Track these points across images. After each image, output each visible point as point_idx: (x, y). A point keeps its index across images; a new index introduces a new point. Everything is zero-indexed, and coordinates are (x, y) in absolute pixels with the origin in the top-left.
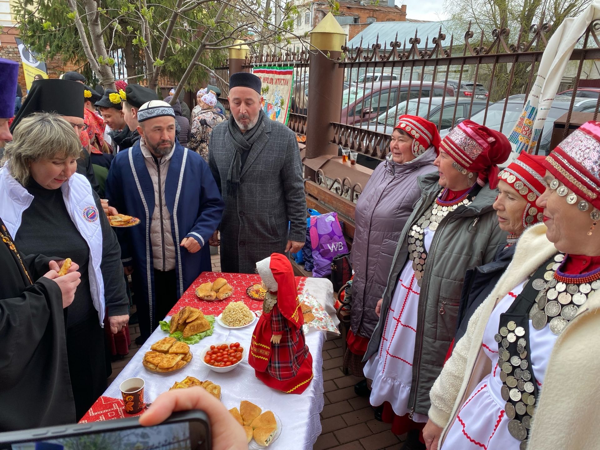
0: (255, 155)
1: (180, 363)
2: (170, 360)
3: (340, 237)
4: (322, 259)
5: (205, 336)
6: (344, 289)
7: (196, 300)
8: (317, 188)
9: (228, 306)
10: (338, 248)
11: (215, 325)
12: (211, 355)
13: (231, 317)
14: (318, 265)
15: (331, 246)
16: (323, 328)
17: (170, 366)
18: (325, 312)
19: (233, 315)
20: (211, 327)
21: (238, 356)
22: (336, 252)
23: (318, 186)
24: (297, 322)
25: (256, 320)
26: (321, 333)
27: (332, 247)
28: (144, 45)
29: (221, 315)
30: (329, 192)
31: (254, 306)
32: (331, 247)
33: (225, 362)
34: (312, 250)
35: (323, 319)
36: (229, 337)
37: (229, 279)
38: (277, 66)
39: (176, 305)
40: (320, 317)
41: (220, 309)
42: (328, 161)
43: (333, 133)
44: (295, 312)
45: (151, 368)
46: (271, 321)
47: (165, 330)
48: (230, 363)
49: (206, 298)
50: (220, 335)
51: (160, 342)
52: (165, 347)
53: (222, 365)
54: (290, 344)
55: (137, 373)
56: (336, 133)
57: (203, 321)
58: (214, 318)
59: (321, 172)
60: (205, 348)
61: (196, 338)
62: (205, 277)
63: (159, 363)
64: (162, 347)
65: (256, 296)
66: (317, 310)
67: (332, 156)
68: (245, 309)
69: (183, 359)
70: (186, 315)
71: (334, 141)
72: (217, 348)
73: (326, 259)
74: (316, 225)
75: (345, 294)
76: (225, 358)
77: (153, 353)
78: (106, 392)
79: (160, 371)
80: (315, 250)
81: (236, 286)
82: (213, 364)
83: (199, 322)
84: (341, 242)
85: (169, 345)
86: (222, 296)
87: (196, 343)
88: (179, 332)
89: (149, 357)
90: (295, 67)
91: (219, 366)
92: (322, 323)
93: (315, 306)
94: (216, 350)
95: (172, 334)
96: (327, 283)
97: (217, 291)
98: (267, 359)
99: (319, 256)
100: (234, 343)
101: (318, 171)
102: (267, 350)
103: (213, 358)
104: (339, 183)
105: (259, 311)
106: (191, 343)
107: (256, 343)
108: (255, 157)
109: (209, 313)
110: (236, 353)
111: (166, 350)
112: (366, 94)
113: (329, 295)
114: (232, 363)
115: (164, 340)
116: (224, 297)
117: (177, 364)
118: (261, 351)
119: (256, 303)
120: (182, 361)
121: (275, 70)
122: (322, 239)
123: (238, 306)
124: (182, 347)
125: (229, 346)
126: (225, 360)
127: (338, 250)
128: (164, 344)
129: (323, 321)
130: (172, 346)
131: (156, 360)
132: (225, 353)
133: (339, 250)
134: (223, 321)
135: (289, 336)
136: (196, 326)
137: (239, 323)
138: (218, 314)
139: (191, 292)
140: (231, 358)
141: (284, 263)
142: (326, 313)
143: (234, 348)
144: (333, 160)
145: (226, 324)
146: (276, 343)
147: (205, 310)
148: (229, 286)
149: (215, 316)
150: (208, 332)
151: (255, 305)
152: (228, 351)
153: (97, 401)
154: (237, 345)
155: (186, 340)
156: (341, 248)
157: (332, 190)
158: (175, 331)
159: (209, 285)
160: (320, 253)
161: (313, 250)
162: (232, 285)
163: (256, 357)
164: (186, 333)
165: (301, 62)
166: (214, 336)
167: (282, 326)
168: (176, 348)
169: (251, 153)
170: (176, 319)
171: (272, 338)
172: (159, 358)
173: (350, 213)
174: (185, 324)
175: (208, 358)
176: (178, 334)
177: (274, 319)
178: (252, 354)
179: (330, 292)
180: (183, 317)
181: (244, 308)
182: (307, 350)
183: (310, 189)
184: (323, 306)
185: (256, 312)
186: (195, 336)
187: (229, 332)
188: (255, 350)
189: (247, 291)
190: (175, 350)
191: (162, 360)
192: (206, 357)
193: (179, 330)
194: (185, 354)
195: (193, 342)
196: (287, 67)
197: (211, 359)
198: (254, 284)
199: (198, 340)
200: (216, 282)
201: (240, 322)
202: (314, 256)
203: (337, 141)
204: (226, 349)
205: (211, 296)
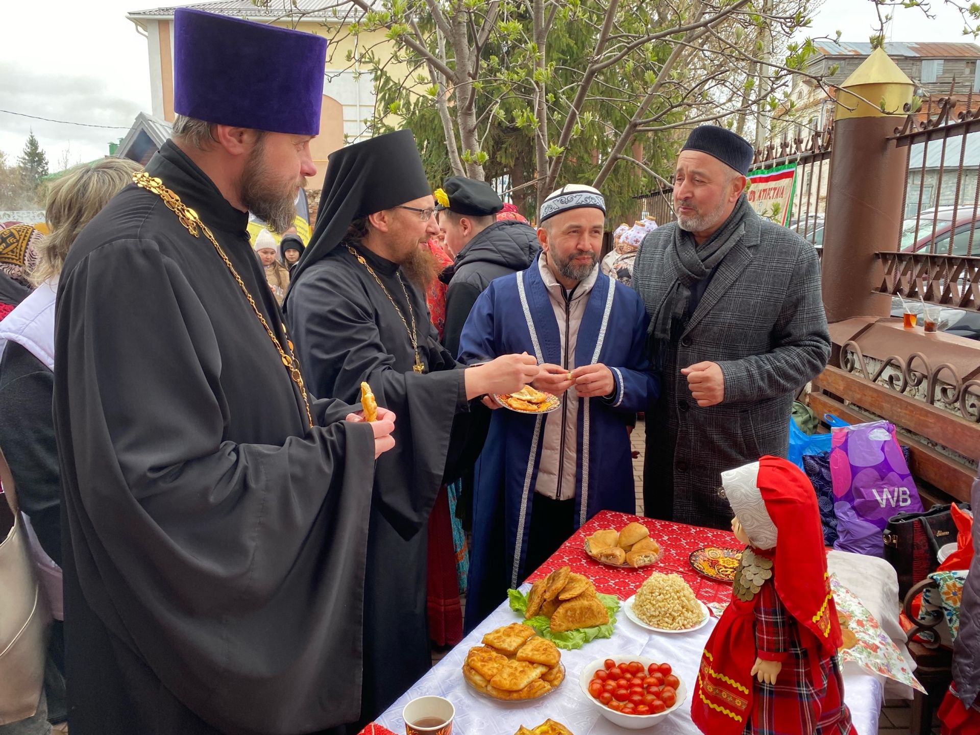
0: (720, 291)
1: (537, 684)
2: (518, 674)
3: (903, 477)
4: (858, 521)
5: (596, 637)
6: (920, 591)
7: (583, 562)
8: (843, 378)
9: (649, 580)
10: (898, 501)
11: (620, 618)
12: (604, 680)
13: (653, 605)
14: (848, 532)
15: (881, 493)
16: (880, 670)
17: (515, 688)
18: (881, 631)
19: (658, 601)
20: (611, 620)
21: (666, 695)
22: (893, 509)
23: (848, 375)
24: (826, 635)
25: (710, 622)
26: (875, 683)
27: (883, 497)
28: (535, 126)
29: (632, 599)
30: (872, 385)
31: (706, 592)
32: (881, 496)
33: (637, 704)
34: (833, 500)
35: (878, 647)
36: (648, 649)
37: (654, 531)
38: (763, 168)
39: (544, 565)
40: (871, 641)
41: (632, 586)
42: (869, 326)
43: (880, 272)
44: (823, 609)
45: (476, 684)
46: (756, 623)
47: (517, 610)
48: (647, 708)
49: (603, 559)
50: (628, 642)
51: (502, 630)
52: (511, 643)
53: (627, 710)
54: (804, 691)
55: (448, 689)
56: (889, 273)
57: (594, 604)
58: (617, 603)
59: (854, 347)
60: (593, 663)
61: (577, 637)
62: (605, 519)
63: (493, 676)
64: (504, 641)
65: (711, 572)
66: (860, 623)
67: (878, 318)
68: (686, 592)
69: (543, 677)
70: (559, 584)
71: (884, 289)
72: (620, 667)
73: (867, 520)
74: (845, 447)
75: (923, 602)
76: (636, 693)
77: (486, 652)
78: (383, 715)
79: (494, 693)
80: (840, 499)
81: (668, 545)
82: (607, 703)
83: (585, 603)
84: (905, 489)
85: (519, 641)
86: (639, 560)
87: (576, 647)
88: (543, 618)
89: (475, 658)
90: (799, 164)
91: (621, 711)
92: (877, 657)
93: (856, 613)
94: (616, 671)
95: (529, 619)
96: (882, 568)
97: (628, 549)
98: (738, 718)
99: (852, 513)
100: (659, 663)
101: (847, 345)
102: (741, 694)
103: (609, 687)
104: (898, 367)
105: (716, 604)
106: (565, 647)
107: (712, 672)
108: (720, 296)
109: (608, 591)
110: (661, 688)
111: (512, 649)
112: (937, 229)
113: (887, 594)
114: (653, 710)
115: (511, 628)
116: (641, 563)
117: (530, 685)
118: (724, 695)
119: (710, 587)
120: (541, 682)
121: (759, 176)
122: (860, 475)
123: (670, 582)
124: (545, 650)
125: (646, 668)
126: (637, 698)
127: (897, 506)
128: (509, 636)
129: (880, 653)
130: (524, 643)
131: (490, 668)
132: (637, 681)
133: (902, 504)
134: (637, 612)
135: (802, 670)
136: (578, 612)
137: (670, 622)
138: (626, 596)
139: (576, 545)
140: (650, 697)
141: (795, 480)
142: (886, 636)
143: (659, 675)
144: (879, 323)
145: (643, 620)
146: (767, 681)
147: (600, 583)
148: (653, 542)
149: (620, 599)
150: (603, 628)
151: (709, 590)
152: (643, 679)
153: (363, 731)
154: (665, 670)
155: (556, 638)
156: (905, 500)
157: (879, 382)
158: (537, 614)
159: (612, 535)
160: (853, 508)
161: (837, 500)
162: (657, 541)
163: (712, 706)
164: (558, 622)
165: (813, 152)
166: (614, 640)
167: (784, 640)
168: (532, 650)
169: (711, 287)
170: (540, 590)
171: (755, 667)
172: (496, 665)
173: (928, 427)
174: (557, 602)
175: (597, 686)
176: (540, 622)
177: (763, 617)
178: (702, 696)
179: (891, 591)
180: (553, 588)
181: (683, 589)
182: (845, 718)
183: (827, 380)
184: (877, 617)
185: (711, 605)
186: (575, 633)
187: (647, 638)
188: (710, 688)
189: (690, 559)
190: (530, 654)
191: (500, 671)
192: (592, 682)
193: (544, 615)
194: (550, 667)
195: (570, 644)
196: (783, 167)
197: (603, 689)
198: (705, 547)
199: (581, 643)
200: (626, 529)
201: (674, 619)
202: (839, 513)
203: (890, 287)
204: (640, 675)
205: (613, 556)
